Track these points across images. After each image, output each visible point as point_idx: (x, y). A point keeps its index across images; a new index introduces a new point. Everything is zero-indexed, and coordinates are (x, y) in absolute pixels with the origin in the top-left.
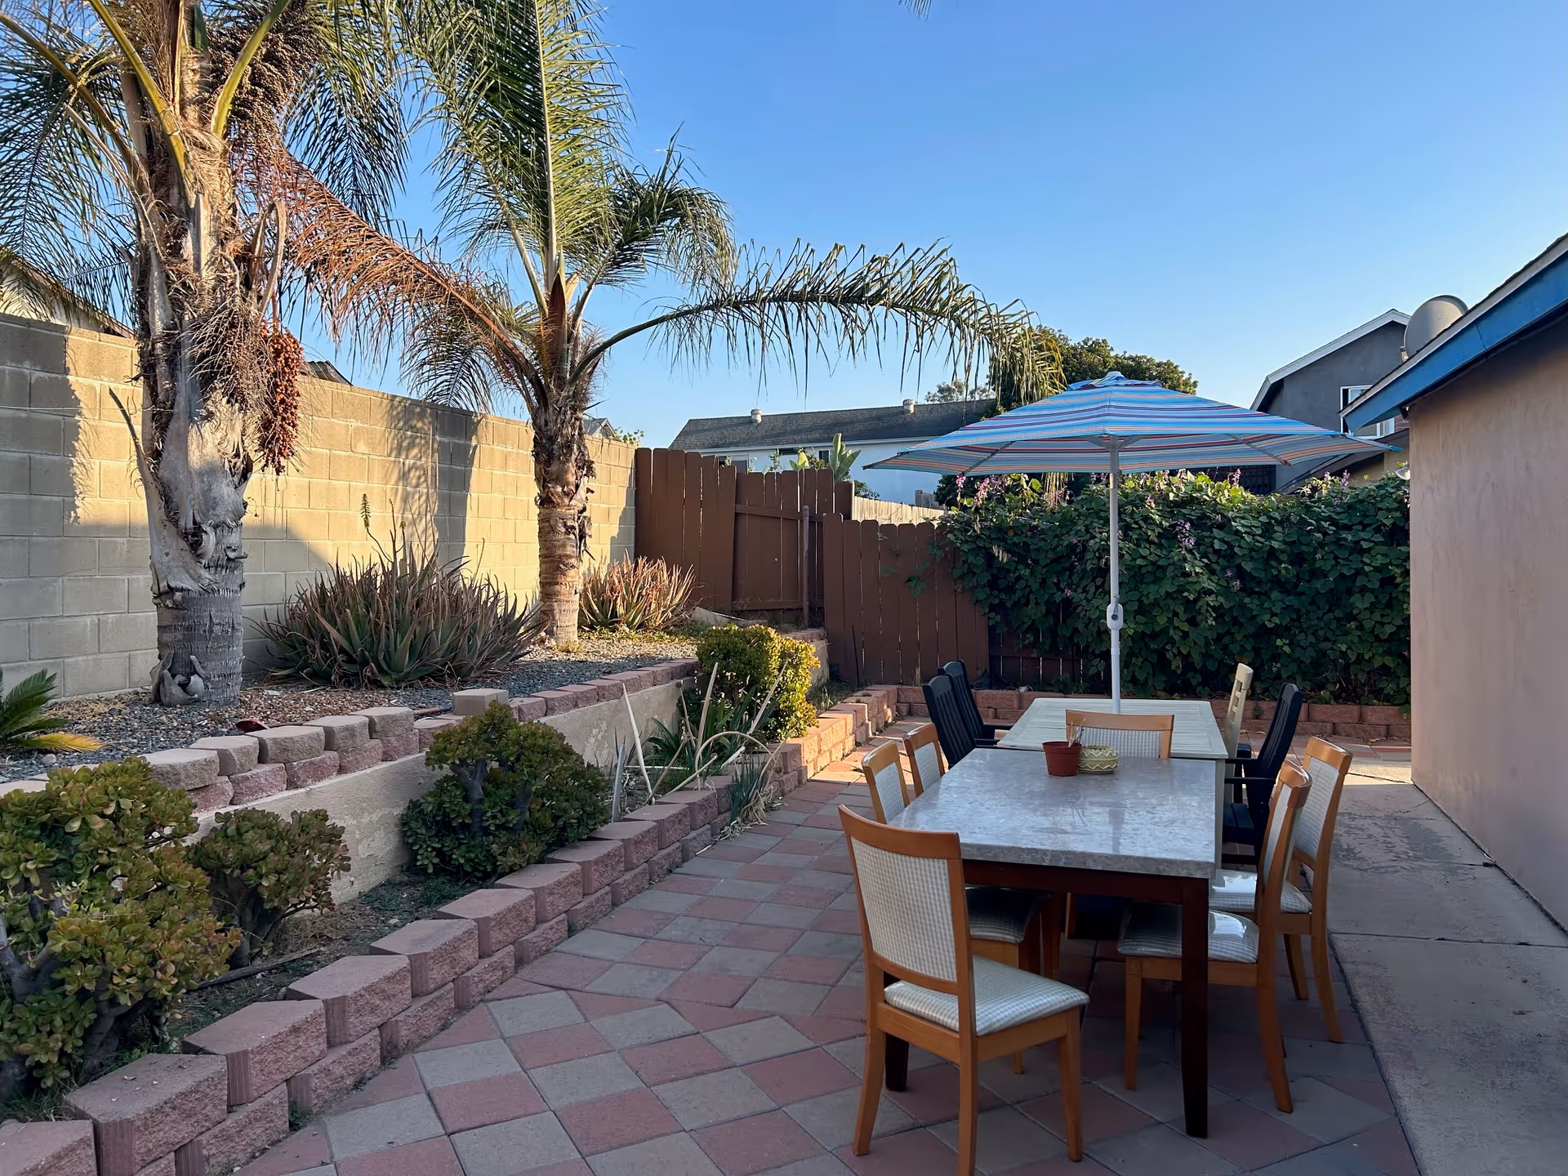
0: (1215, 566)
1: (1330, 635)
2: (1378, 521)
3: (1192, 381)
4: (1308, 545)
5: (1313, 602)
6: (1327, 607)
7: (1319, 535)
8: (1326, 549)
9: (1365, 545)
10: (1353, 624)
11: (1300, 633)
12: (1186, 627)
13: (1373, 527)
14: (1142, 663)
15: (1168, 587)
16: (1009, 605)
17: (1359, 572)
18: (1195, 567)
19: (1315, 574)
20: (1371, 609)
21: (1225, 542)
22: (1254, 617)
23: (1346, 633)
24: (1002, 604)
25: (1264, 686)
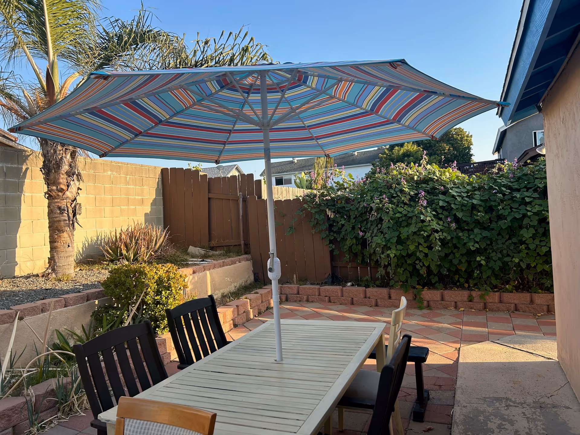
0: (440, 216)
1: (510, 253)
2: (535, 185)
3: (470, 135)
4: (495, 201)
5: (499, 234)
6: (507, 237)
7: (501, 195)
8: (505, 203)
9: (527, 200)
10: (523, 246)
11: (492, 252)
12: (426, 251)
13: (533, 189)
14: (403, 271)
15: (413, 229)
16: (338, 240)
17: (524, 216)
18: (428, 216)
19: (500, 217)
20: (533, 237)
21: (445, 202)
22: (465, 244)
23: (519, 252)
24: (335, 239)
25: (475, 282)
